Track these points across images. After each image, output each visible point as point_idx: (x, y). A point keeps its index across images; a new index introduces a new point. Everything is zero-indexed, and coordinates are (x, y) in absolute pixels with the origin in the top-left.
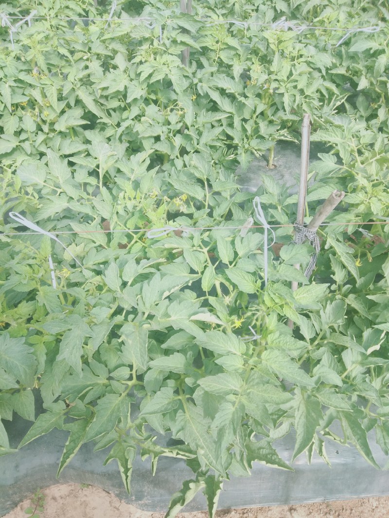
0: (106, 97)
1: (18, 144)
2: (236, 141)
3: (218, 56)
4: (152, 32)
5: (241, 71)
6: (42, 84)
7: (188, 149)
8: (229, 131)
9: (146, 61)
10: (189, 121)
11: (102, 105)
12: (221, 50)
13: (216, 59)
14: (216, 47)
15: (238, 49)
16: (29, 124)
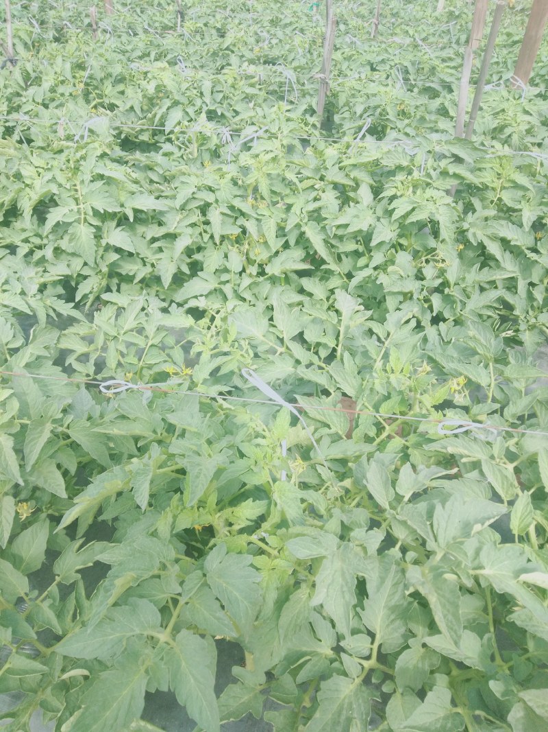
0: (341, 238)
1: (217, 286)
2: (517, 312)
3: (498, 196)
4: (412, 160)
5: (534, 218)
6: (258, 215)
7: (446, 315)
8: (509, 298)
9: (401, 196)
10: (451, 277)
11: (333, 246)
12: (503, 188)
13: (495, 200)
14: (497, 184)
15: (528, 190)
16: (236, 262)
